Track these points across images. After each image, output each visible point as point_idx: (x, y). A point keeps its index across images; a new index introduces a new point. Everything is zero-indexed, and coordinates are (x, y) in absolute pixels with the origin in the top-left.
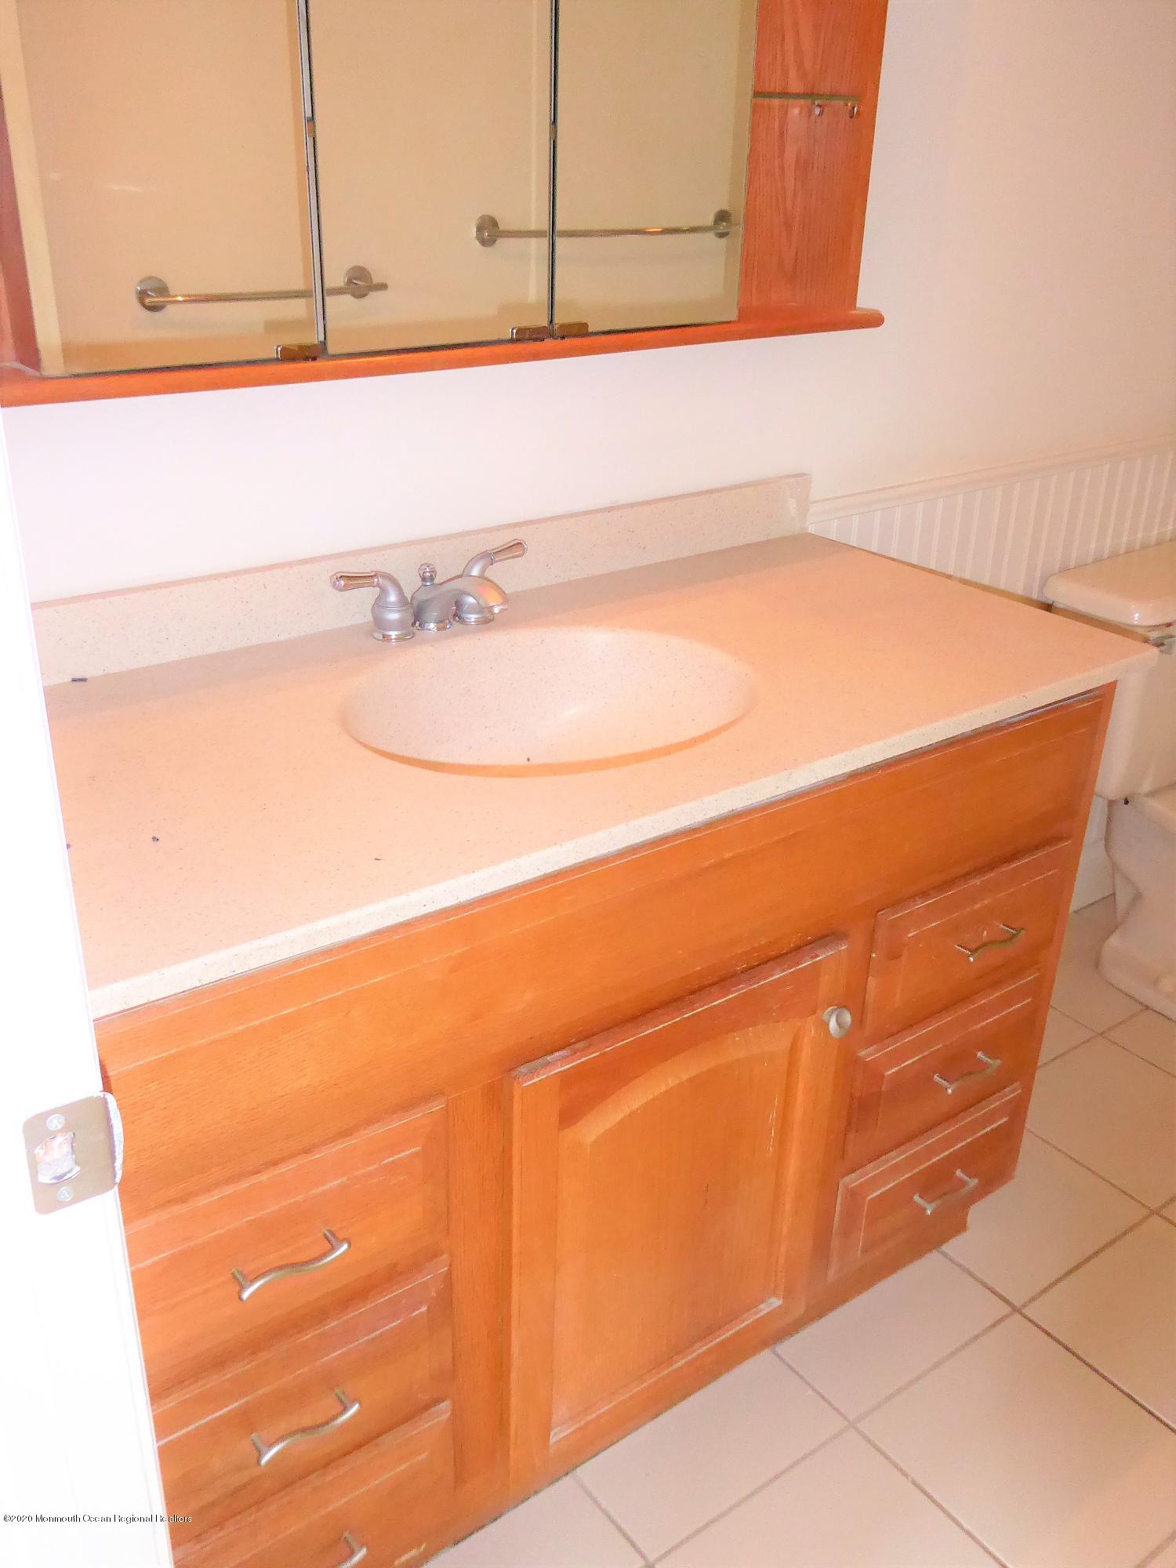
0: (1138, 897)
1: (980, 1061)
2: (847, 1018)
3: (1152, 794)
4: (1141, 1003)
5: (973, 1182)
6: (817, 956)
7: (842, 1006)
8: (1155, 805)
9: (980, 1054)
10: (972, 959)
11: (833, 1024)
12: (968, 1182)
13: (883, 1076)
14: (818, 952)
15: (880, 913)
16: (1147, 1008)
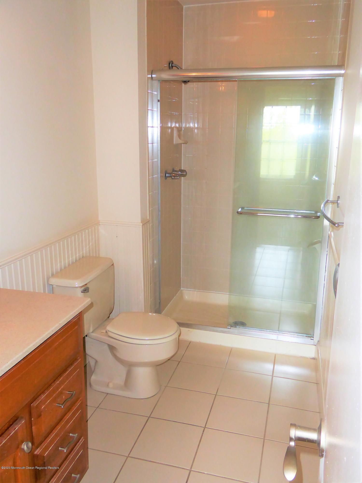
0: (96, 362)
1: (72, 436)
2: (30, 444)
3: (92, 332)
4: (105, 393)
5: (78, 476)
6: (15, 429)
7: (27, 441)
8: (94, 334)
9: (71, 434)
10: (62, 407)
11: (25, 448)
12: (77, 477)
13: (44, 457)
14: (16, 426)
15: (32, 405)
16: (108, 394)
